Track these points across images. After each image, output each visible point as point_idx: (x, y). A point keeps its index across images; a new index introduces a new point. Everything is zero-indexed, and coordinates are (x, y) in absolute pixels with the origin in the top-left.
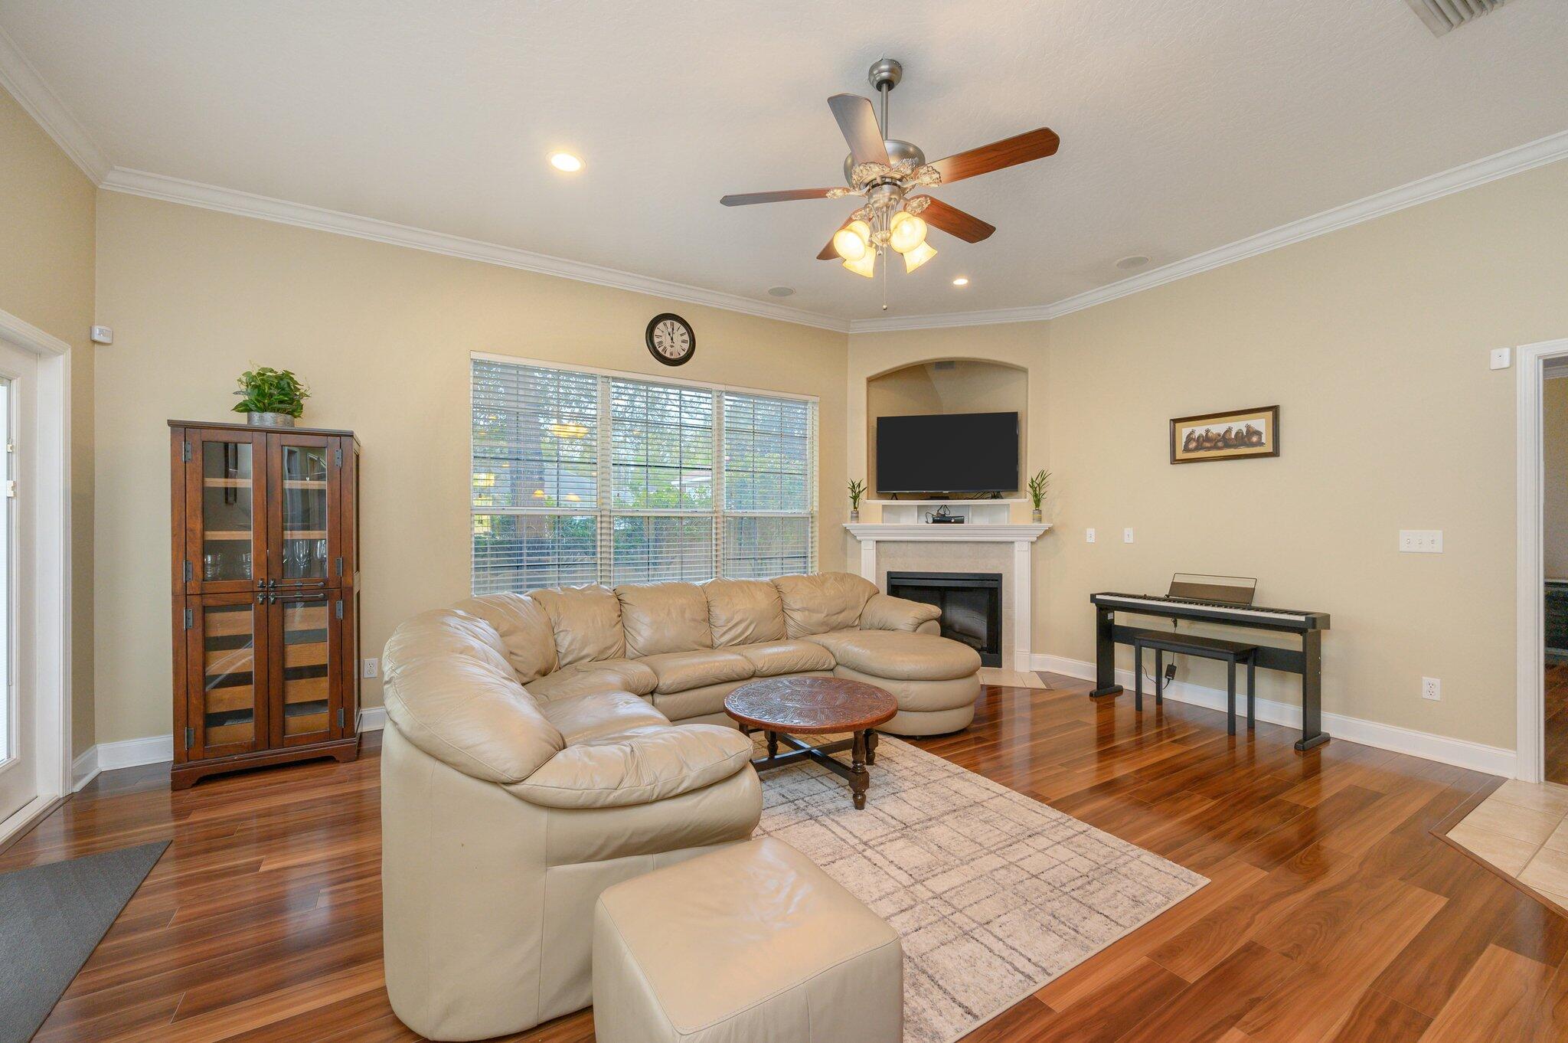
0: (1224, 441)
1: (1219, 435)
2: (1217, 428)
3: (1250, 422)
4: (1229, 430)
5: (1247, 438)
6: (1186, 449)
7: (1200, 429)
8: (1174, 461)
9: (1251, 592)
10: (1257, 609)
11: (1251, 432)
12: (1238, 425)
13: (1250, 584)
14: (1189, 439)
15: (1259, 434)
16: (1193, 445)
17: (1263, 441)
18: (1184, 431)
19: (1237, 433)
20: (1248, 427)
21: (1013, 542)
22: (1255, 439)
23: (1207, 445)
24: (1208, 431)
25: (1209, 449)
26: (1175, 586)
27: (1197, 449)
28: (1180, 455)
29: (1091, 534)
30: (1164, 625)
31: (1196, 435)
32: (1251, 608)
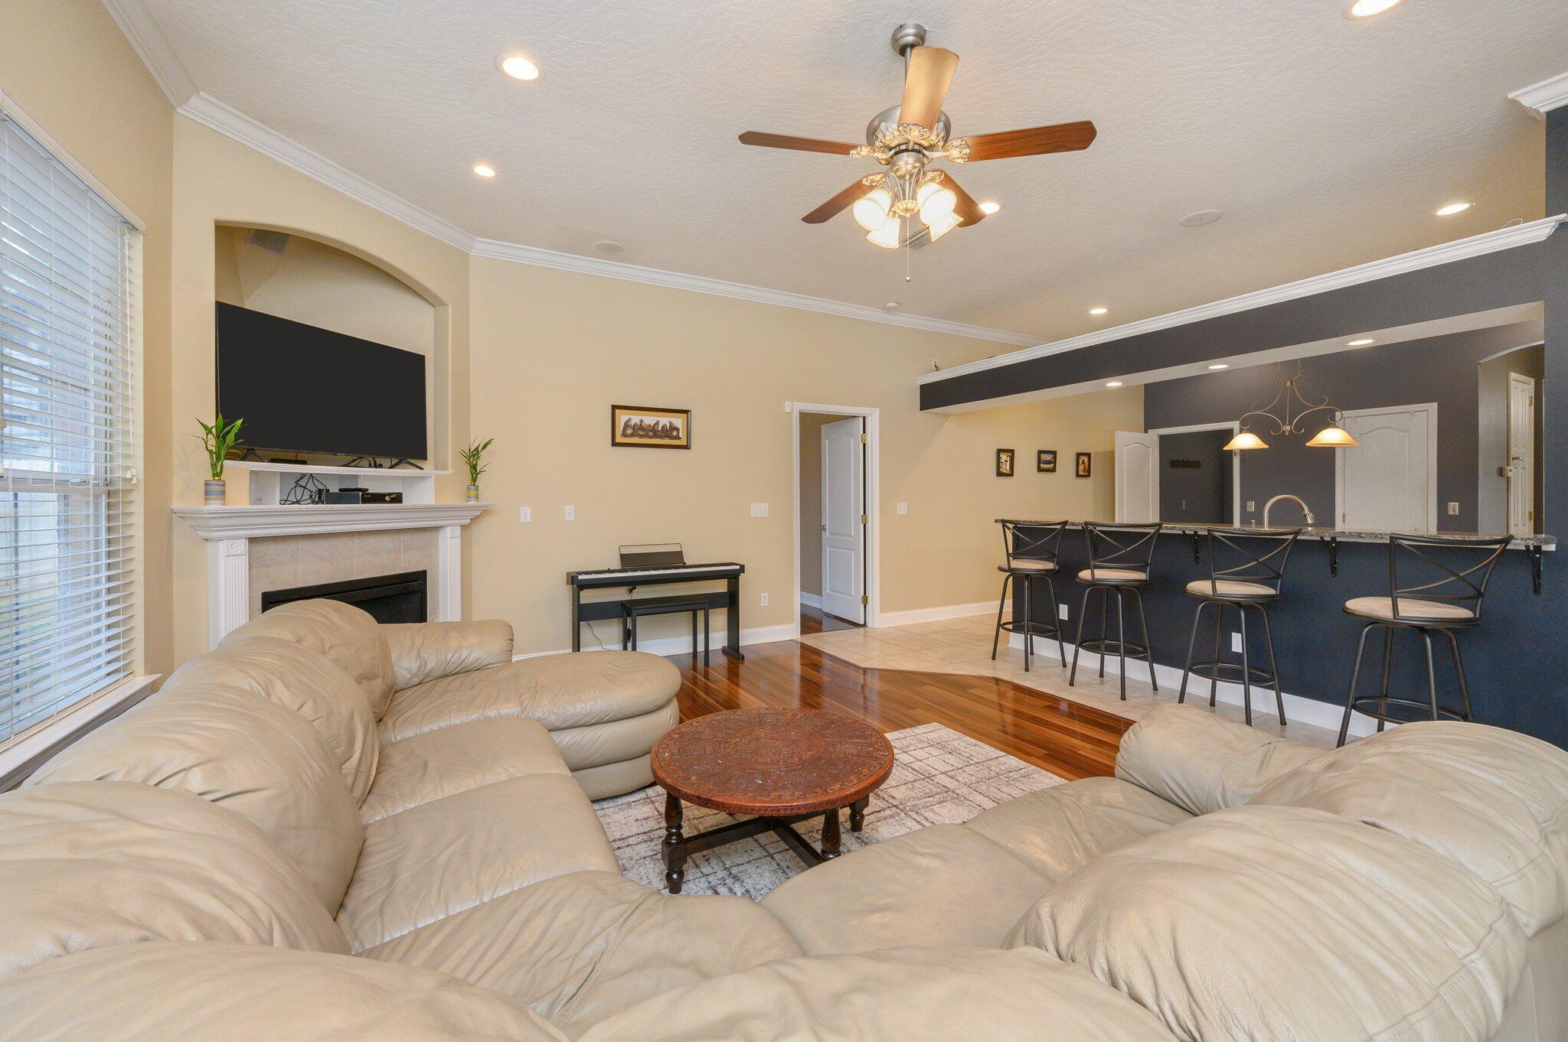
0: (653, 431)
1: (650, 426)
2: (649, 420)
3: (672, 420)
4: (657, 423)
5: (669, 432)
6: (624, 435)
7: (636, 418)
8: (614, 444)
9: (680, 554)
10: (687, 567)
11: (673, 428)
12: (664, 420)
13: (677, 549)
14: (627, 425)
15: (678, 430)
16: (629, 431)
17: (680, 436)
18: (623, 417)
19: (663, 427)
20: (671, 423)
21: (437, 528)
22: (675, 433)
23: (642, 433)
24: (641, 421)
25: (642, 436)
26: (624, 558)
27: (632, 435)
28: (619, 439)
29: (526, 514)
30: (620, 595)
31: (632, 423)
32: (685, 567)
